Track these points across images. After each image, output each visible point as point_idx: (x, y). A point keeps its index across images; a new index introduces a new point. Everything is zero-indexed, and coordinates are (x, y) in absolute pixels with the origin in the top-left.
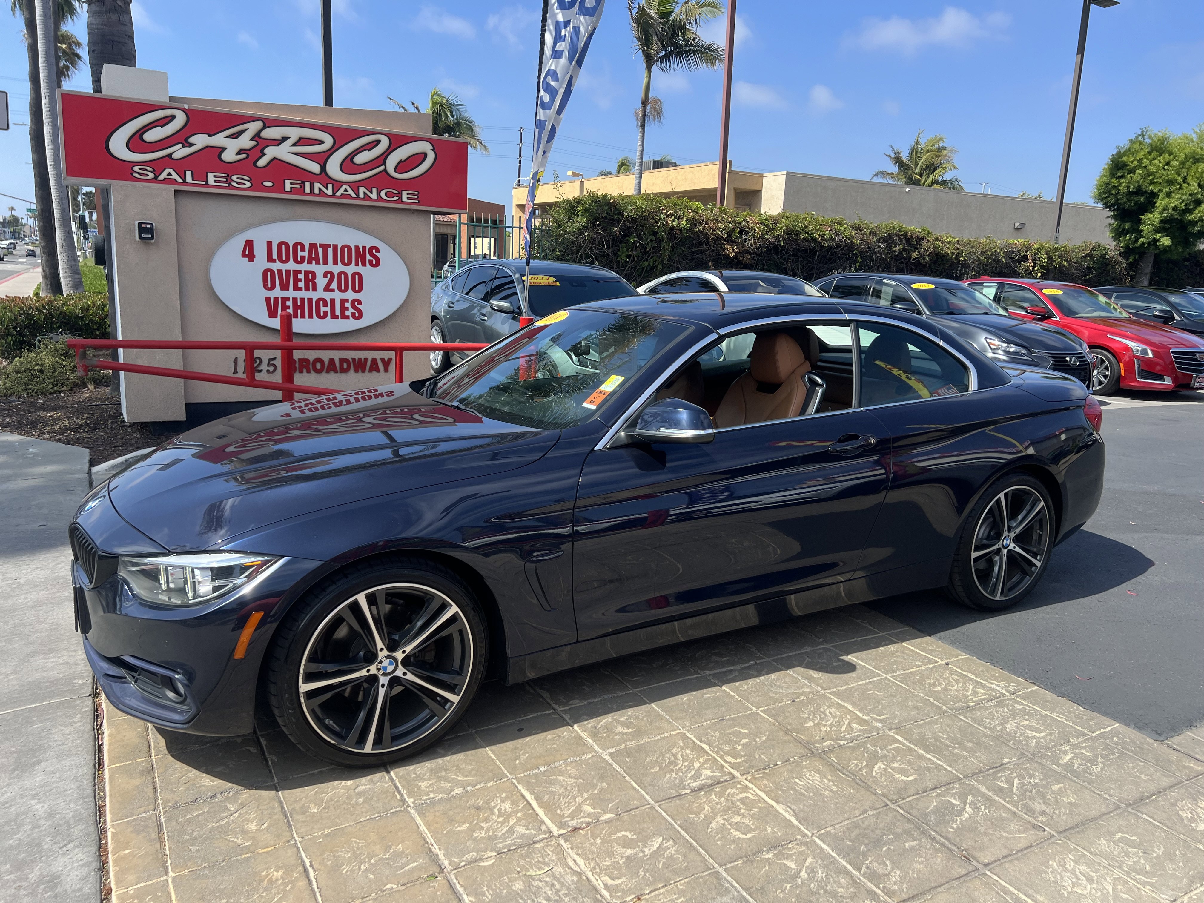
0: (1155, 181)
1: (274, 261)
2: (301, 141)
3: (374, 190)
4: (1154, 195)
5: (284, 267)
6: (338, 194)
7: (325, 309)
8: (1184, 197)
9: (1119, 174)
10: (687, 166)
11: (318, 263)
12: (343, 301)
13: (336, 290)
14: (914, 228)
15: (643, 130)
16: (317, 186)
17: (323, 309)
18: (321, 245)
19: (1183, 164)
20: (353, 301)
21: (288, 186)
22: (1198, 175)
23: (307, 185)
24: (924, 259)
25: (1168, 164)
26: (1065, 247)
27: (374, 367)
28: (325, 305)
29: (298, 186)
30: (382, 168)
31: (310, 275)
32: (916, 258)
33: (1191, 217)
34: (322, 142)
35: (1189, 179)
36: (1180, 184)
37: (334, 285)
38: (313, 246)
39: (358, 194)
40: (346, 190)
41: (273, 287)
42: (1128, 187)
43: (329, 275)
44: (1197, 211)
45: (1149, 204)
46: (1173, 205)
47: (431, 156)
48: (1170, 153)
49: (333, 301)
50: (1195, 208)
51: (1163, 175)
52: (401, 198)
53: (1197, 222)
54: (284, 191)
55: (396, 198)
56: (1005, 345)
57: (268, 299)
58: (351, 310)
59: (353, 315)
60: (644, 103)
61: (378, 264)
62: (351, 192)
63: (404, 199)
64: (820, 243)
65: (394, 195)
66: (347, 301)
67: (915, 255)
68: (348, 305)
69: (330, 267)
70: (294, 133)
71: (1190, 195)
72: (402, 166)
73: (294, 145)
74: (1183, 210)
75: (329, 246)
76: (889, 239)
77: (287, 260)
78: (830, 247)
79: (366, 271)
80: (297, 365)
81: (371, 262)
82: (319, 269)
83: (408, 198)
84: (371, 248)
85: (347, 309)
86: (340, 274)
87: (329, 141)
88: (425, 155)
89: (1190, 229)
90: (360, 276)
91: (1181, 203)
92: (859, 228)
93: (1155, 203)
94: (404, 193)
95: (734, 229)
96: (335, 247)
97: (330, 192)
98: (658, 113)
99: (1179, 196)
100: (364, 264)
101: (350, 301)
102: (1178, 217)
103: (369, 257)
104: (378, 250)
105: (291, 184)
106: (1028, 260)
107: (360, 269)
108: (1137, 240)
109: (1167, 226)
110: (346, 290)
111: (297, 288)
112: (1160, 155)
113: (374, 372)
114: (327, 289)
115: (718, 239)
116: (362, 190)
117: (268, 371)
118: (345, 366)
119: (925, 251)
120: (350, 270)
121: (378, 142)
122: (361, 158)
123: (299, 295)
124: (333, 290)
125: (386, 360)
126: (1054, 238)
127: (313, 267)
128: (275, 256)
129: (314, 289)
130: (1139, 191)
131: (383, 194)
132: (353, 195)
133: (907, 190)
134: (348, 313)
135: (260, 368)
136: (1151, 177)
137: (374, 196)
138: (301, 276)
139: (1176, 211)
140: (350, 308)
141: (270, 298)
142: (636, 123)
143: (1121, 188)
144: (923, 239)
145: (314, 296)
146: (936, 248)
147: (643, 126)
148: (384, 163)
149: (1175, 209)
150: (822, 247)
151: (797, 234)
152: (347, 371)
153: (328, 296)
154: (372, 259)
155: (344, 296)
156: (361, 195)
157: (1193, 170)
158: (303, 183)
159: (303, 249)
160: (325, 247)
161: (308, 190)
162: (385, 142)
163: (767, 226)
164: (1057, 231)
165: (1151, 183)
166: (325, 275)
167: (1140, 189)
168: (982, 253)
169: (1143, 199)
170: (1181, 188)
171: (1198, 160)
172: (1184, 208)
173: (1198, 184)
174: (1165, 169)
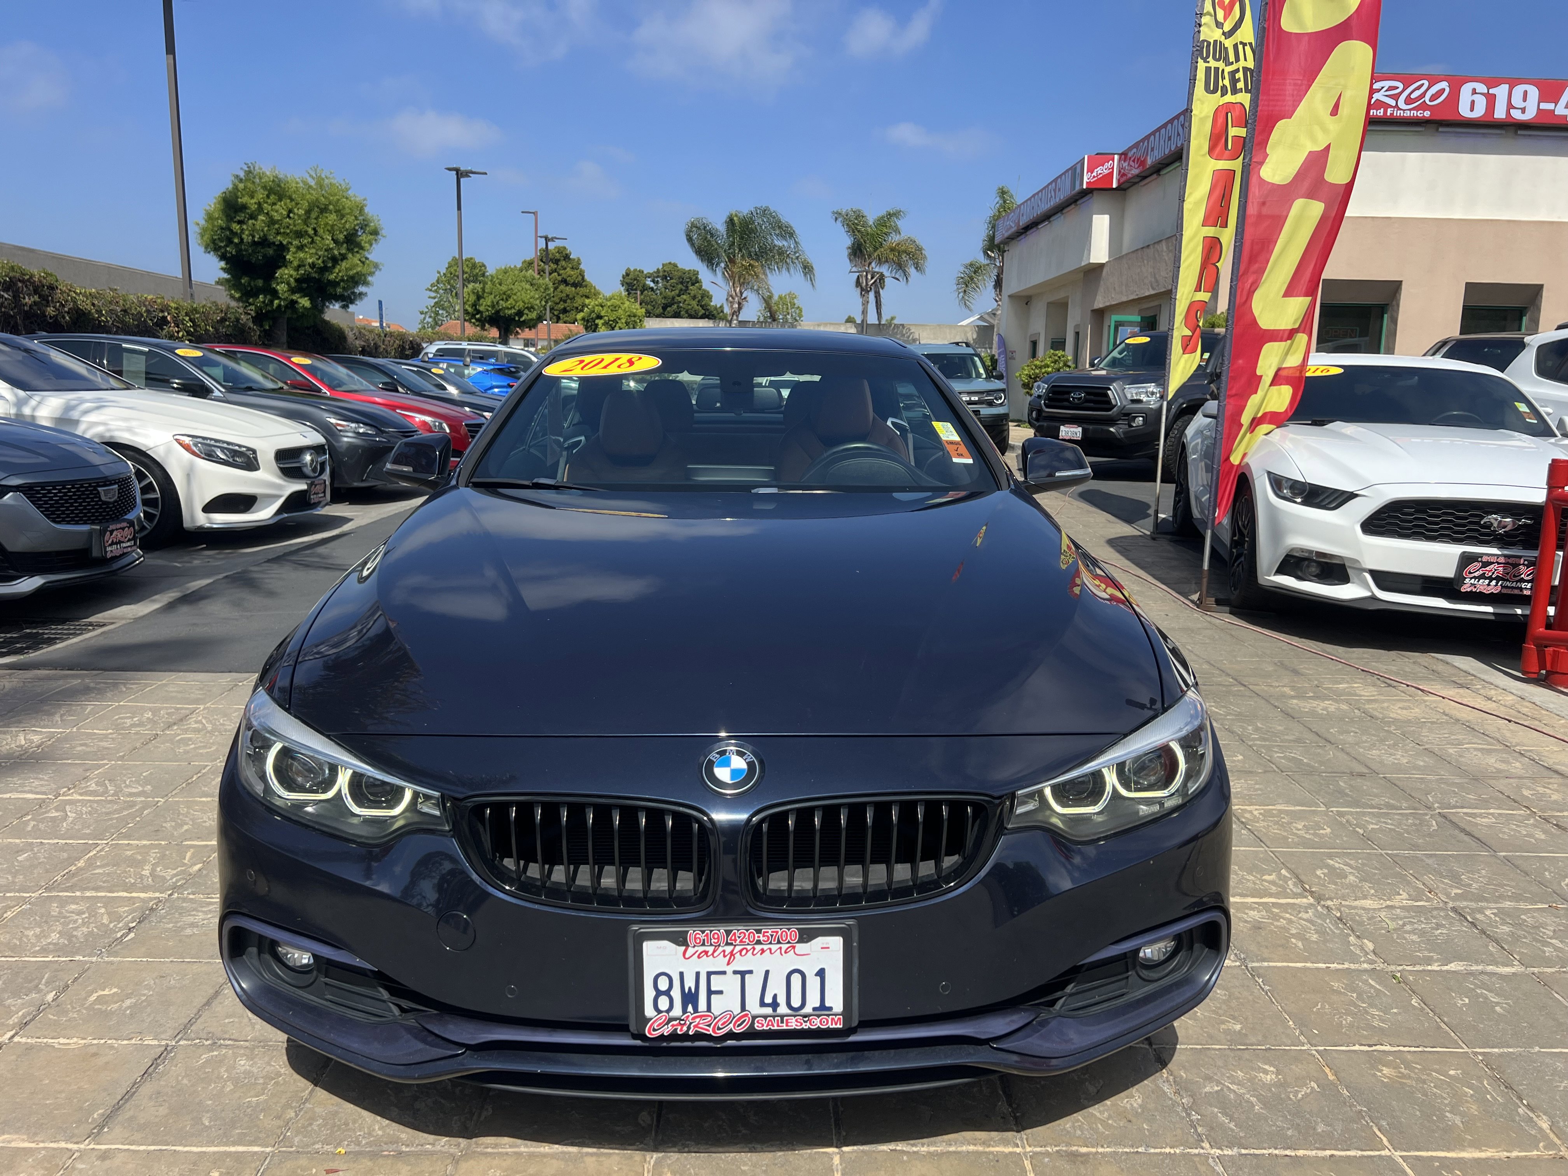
0: (282, 230)
4: (282, 248)
8: (320, 253)
9: (238, 218)
19: (308, 212)
22: (329, 228)
24: (64, 317)
25: (290, 211)
26: (203, 307)
32: (54, 316)
33: (332, 277)
35: (320, 231)
36: (312, 238)
42: (253, 237)
44: (337, 270)
45: (278, 259)
46: (311, 261)
48: (292, 200)
50: (334, 267)
51: (289, 224)
53: (339, 283)
56: (353, 425)
71: (326, 250)
74: (321, 268)
76: (12, 286)
89: (331, 291)
91: (318, 259)
93: (287, 257)
99: (313, 251)
102: (316, 276)
106: (169, 322)
108: (271, 302)
109: (305, 285)
112: (280, 200)
119: (63, 306)
126: (189, 295)
130: (264, 242)
136: (277, 226)
139: (312, 269)
144: (53, 288)
146: (74, 301)
149: (313, 265)
157: (322, 222)
164: (190, 286)
165: (278, 233)
167: (266, 239)
168: (125, 311)
169: (271, 252)
170: (313, 242)
171: (324, 210)
172: (322, 265)
173: (333, 239)
174: (290, 218)
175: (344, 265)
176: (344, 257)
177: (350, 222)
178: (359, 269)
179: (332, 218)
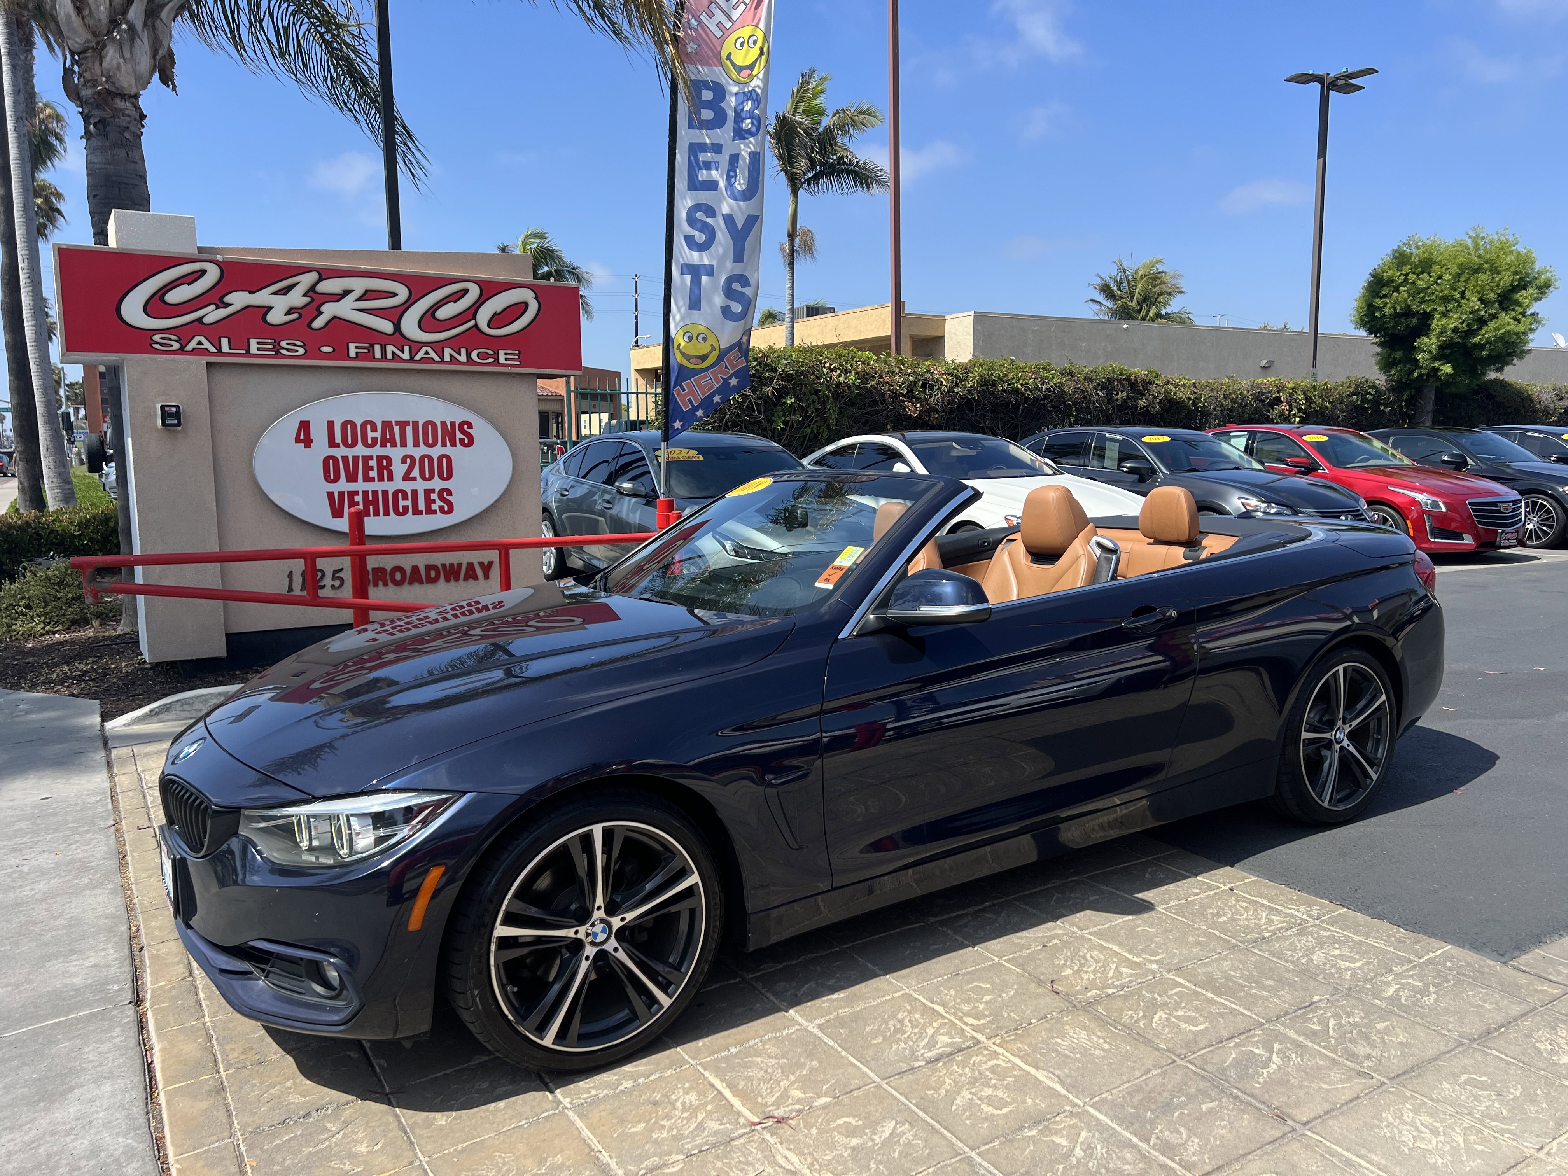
0: (1427, 298)
1: (338, 446)
2: (367, 295)
3: (463, 351)
4: (1427, 317)
5: (350, 453)
6: (417, 358)
7: (405, 503)
8: (1464, 317)
9: (1383, 292)
10: (850, 311)
11: (394, 445)
12: (428, 492)
13: (419, 478)
14: (1138, 370)
15: (792, 269)
16: (390, 349)
17: (402, 503)
18: (397, 423)
19: (1458, 275)
20: (441, 491)
21: (353, 350)
22: (1478, 288)
23: (377, 348)
24: (1154, 408)
25: (1438, 278)
26: (1326, 384)
27: (471, 574)
28: (405, 498)
29: (366, 351)
30: (472, 323)
31: (385, 462)
32: (1144, 407)
33: (1476, 340)
34: (395, 295)
35: (1468, 293)
36: (1458, 302)
37: (416, 473)
38: (387, 425)
39: (442, 357)
40: (426, 353)
41: (337, 479)
42: (1395, 309)
43: (409, 460)
44: (1483, 332)
45: (1423, 327)
46: (1452, 326)
47: (533, 307)
48: (1442, 265)
49: (415, 492)
50: (1480, 328)
51: (1436, 291)
52: (497, 359)
53: (1484, 345)
54: (348, 358)
55: (491, 360)
56: (1265, 505)
57: (330, 495)
58: (439, 503)
59: (441, 508)
60: (792, 236)
61: (471, 443)
62: (433, 355)
63: (502, 360)
64: (1023, 394)
65: (488, 356)
66: (433, 491)
67: (1142, 403)
68: (434, 496)
69: (410, 450)
70: (359, 285)
71: (1471, 313)
72: (497, 320)
73: (359, 299)
74: (1465, 331)
75: (408, 423)
76: (1108, 386)
77: (354, 444)
78: (1036, 400)
79: (457, 453)
80: (371, 577)
81: (462, 441)
82: (396, 453)
83: (506, 359)
84: (462, 424)
85: (434, 501)
86: (422, 458)
87: (403, 293)
88: (525, 306)
89: (1476, 354)
90: (449, 460)
91: (1462, 323)
92: (1071, 374)
93: (1430, 325)
94: (502, 353)
95: (916, 383)
96: (416, 424)
97: (406, 356)
98: (809, 247)
99: (1458, 315)
100: (453, 444)
101: (437, 492)
102: (1460, 340)
103: (459, 435)
104: (470, 425)
105: (357, 347)
106: (1282, 402)
107: (448, 450)
108: (1412, 372)
109: (1447, 352)
110: (431, 477)
111: (367, 479)
113: (471, 581)
114: (407, 477)
115: (896, 396)
116: (447, 351)
117: (333, 586)
118: (433, 574)
119: (1155, 397)
120: (436, 452)
121: (466, 291)
122: (445, 312)
123: (370, 487)
124: (414, 479)
125: (486, 563)
126: (1311, 374)
127: (388, 451)
128: (338, 439)
129: (390, 479)
130: (1408, 313)
131: (474, 355)
132: (437, 358)
133: (1125, 326)
134: (434, 507)
135: (322, 584)
136: (1422, 295)
137: (463, 358)
138: (373, 463)
139: (1457, 333)
140: (438, 501)
141: (333, 493)
142: (782, 261)
143: (1387, 310)
144: (1151, 383)
145: (391, 487)
146: (1167, 393)
147: (791, 265)
148: (474, 318)
149: (1456, 330)
150: (1027, 399)
151: (994, 384)
152: (435, 580)
153: (408, 487)
154: (463, 437)
155: (429, 485)
156: (447, 358)
157: (1471, 283)
158: (372, 346)
159: (374, 429)
160: (403, 425)
161: (378, 355)
162: (474, 292)
163: (956, 377)
164: (1314, 366)
165: (1423, 301)
166: (404, 461)
167: (1411, 310)
168: (1225, 397)
169: (1415, 320)
170: (1459, 306)
171: (1478, 270)
172: (1466, 328)
173: (1480, 300)
174: (1438, 284)
175: (1492, 324)
176: (1494, 317)
177: (1506, 279)
178: (1508, 328)
179: (1482, 277)
